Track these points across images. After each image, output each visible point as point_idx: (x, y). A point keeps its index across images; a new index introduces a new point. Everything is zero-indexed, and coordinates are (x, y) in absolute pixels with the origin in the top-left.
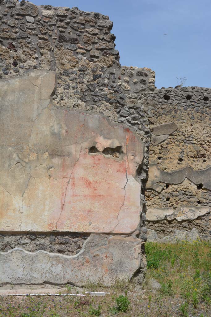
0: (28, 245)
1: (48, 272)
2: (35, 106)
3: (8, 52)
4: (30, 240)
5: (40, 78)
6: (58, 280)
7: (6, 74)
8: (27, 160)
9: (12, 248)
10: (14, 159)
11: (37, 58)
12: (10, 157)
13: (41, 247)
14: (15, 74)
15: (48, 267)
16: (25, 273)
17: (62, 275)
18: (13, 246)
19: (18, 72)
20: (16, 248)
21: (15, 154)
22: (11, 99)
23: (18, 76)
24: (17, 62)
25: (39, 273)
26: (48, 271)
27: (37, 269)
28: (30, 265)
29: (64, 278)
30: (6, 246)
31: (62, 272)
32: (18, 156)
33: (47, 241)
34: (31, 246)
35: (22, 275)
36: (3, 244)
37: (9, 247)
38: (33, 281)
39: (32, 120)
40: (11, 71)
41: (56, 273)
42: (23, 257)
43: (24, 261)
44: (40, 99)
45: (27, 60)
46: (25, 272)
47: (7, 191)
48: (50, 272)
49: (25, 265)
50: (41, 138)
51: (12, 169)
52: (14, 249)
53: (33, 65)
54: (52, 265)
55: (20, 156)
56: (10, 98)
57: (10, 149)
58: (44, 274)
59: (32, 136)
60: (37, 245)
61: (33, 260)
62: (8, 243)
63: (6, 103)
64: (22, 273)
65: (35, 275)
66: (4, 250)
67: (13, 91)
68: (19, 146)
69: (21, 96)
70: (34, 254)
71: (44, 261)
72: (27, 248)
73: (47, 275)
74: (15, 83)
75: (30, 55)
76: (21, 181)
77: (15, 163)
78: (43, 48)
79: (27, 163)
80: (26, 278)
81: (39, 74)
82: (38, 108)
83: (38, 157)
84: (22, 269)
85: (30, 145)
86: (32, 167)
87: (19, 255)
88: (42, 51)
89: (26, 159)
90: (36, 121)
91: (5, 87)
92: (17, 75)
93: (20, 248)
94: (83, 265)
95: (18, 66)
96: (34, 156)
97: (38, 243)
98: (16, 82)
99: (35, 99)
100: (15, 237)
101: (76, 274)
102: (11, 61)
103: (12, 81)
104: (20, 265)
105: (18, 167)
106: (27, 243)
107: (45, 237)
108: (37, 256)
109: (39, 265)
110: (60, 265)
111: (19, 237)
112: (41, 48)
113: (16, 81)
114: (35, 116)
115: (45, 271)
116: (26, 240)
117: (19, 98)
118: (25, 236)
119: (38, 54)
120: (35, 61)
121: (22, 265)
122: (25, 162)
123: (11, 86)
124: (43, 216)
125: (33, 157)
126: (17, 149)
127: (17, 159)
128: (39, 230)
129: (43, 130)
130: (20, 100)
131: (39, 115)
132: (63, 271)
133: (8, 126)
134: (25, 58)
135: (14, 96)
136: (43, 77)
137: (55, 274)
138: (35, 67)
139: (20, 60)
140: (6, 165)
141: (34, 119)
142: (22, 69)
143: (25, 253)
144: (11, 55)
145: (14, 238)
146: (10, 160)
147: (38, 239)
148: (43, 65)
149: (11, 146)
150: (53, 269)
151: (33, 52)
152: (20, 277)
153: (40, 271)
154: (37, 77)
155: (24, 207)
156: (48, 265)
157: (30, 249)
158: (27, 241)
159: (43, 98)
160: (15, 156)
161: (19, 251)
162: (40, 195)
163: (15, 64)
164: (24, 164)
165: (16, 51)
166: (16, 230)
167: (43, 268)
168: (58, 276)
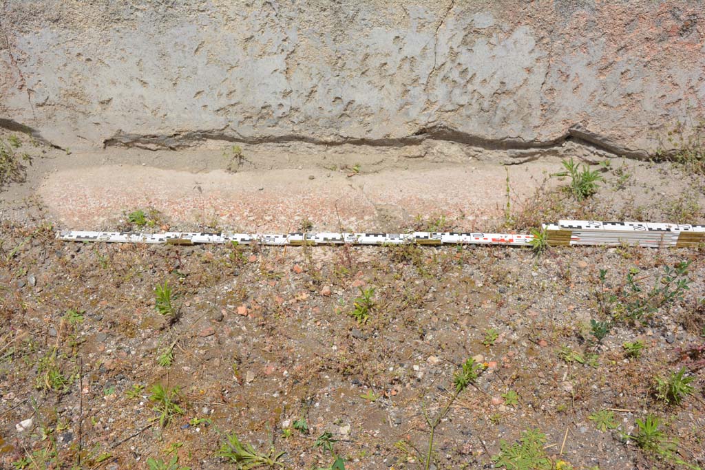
1: (445, 78)
6: (505, 120)
15: (444, 49)
17: (533, 93)
25: (386, 82)
26: (441, 74)
27: (374, 62)
28: (329, 40)
29: (548, 110)
31: (537, 77)
35: (286, 94)
38: (355, 125)
41: (494, 85)
43: (285, 12)
46: (297, 76)
48: (455, 75)
49: (293, 35)
54: (472, 33)
58: (416, 91)
64: (283, 85)
65: (363, 95)
73: (440, 92)
80: (310, 108)
84: (279, 62)
94: (685, 29)
101: (633, 86)
109: (382, 38)
110: (524, 35)
115: (423, 69)
121: (272, 36)
132: (540, 69)
137: (486, 91)
150: (479, 59)
152: (273, 102)
153: (391, 68)
156: (443, 39)
167: (407, 52)
168: (505, 102)
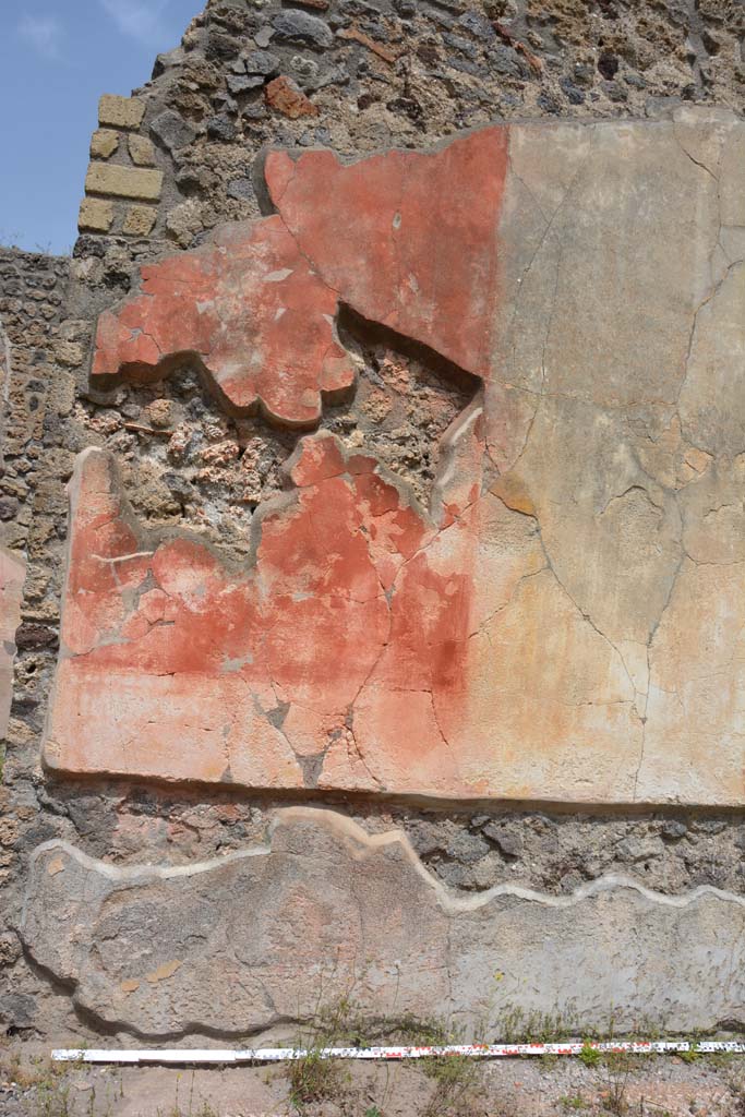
0: (654, 862)
2: (701, 247)
3: (582, 14)
4: (659, 841)
5: (715, 138)
7: (577, 100)
8: (670, 481)
9: (590, 877)
10: (618, 470)
11: (691, 59)
12: (601, 461)
13: (705, 873)
14: (612, 105)
16: (646, 986)
18: (593, 868)
19: (624, 98)
20: (610, 879)
21: (622, 447)
22: (602, 202)
23: (625, 115)
24: (616, 62)
30: (565, 870)
32: (636, 458)
33: (730, 845)
34: (667, 867)
36: (554, 858)
37: (576, 872)
39: (689, 305)
40: (597, 90)
42: (639, 917)
44: (718, 223)
45: (654, 61)
47: (586, 617)
50: (724, 389)
51: (608, 513)
52: (599, 882)
53: (682, 84)
55: (644, 459)
56: (601, 196)
57: (603, 419)
59: (692, 374)
60: (688, 864)
61: (678, 931)
62: (574, 854)
63: (584, 218)
66: (558, 888)
67: (613, 172)
68: (640, 416)
69: (641, 194)
70: (681, 902)
71: (723, 932)
72: (652, 878)
74: (622, 140)
75: (668, 42)
76: (646, 571)
77: (623, 487)
78: (718, 23)
79: (671, 493)
81: (712, 120)
82: (710, 257)
83: (714, 472)
85: (684, 414)
86: (690, 515)
87: (623, 912)
88: (712, 33)
89: (668, 472)
90: (706, 310)
91: (582, 150)
92: (620, 111)
93: (626, 880)
95: (619, 76)
96: (700, 465)
97: (693, 853)
98: (622, 137)
99: (699, 218)
100: (603, 828)
102: (594, 52)
103: (606, 129)
104: (624, 955)
105: (631, 505)
106: (652, 856)
107: (724, 828)
108: (695, 913)
111: (623, 826)
112: (709, 20)
113: (624, 134)
114: (699, 287)
116: (646, 842)
117: (634, 206)
118: (645, 825)
119: (694, 44)
120: (686, 67)
122: (663, 488)
123: (602, 147)
124: (727, 738)
125: (695, 467)
126: (631, 423)
127: (630, 469)
128: (710, 799)
129: (733, 353)
130: (641, 213)
131: (717, 287)
133: (590, 317)
134: (649, 48)
135: (617, 191)
136: (728, 135)
138: (687, 93)
139: (628, 54)
140: (585, 495)
141: (696, 302)
142: (640, 89)
143: (649, 901)
144: (594, 28)
145: (600, 832)
146: (601, 473)
147: (695, 837)
148: (717, 89)
149: (605, 408)
151: (679, 32)
154: (706, 132)
155: (655, 693)
157: (664, 884)
158: (650, 845)
159: (729, 220)
160: (621, 454)
161: (625, 894)
162: (718, 641)
163: (608, 68)
164: (659, 498)
165: (613, 16)
166: (618, 796)
